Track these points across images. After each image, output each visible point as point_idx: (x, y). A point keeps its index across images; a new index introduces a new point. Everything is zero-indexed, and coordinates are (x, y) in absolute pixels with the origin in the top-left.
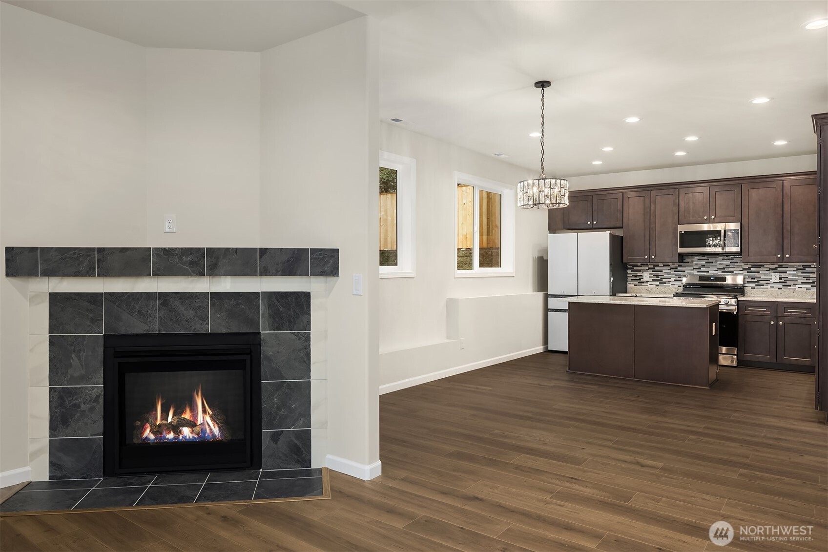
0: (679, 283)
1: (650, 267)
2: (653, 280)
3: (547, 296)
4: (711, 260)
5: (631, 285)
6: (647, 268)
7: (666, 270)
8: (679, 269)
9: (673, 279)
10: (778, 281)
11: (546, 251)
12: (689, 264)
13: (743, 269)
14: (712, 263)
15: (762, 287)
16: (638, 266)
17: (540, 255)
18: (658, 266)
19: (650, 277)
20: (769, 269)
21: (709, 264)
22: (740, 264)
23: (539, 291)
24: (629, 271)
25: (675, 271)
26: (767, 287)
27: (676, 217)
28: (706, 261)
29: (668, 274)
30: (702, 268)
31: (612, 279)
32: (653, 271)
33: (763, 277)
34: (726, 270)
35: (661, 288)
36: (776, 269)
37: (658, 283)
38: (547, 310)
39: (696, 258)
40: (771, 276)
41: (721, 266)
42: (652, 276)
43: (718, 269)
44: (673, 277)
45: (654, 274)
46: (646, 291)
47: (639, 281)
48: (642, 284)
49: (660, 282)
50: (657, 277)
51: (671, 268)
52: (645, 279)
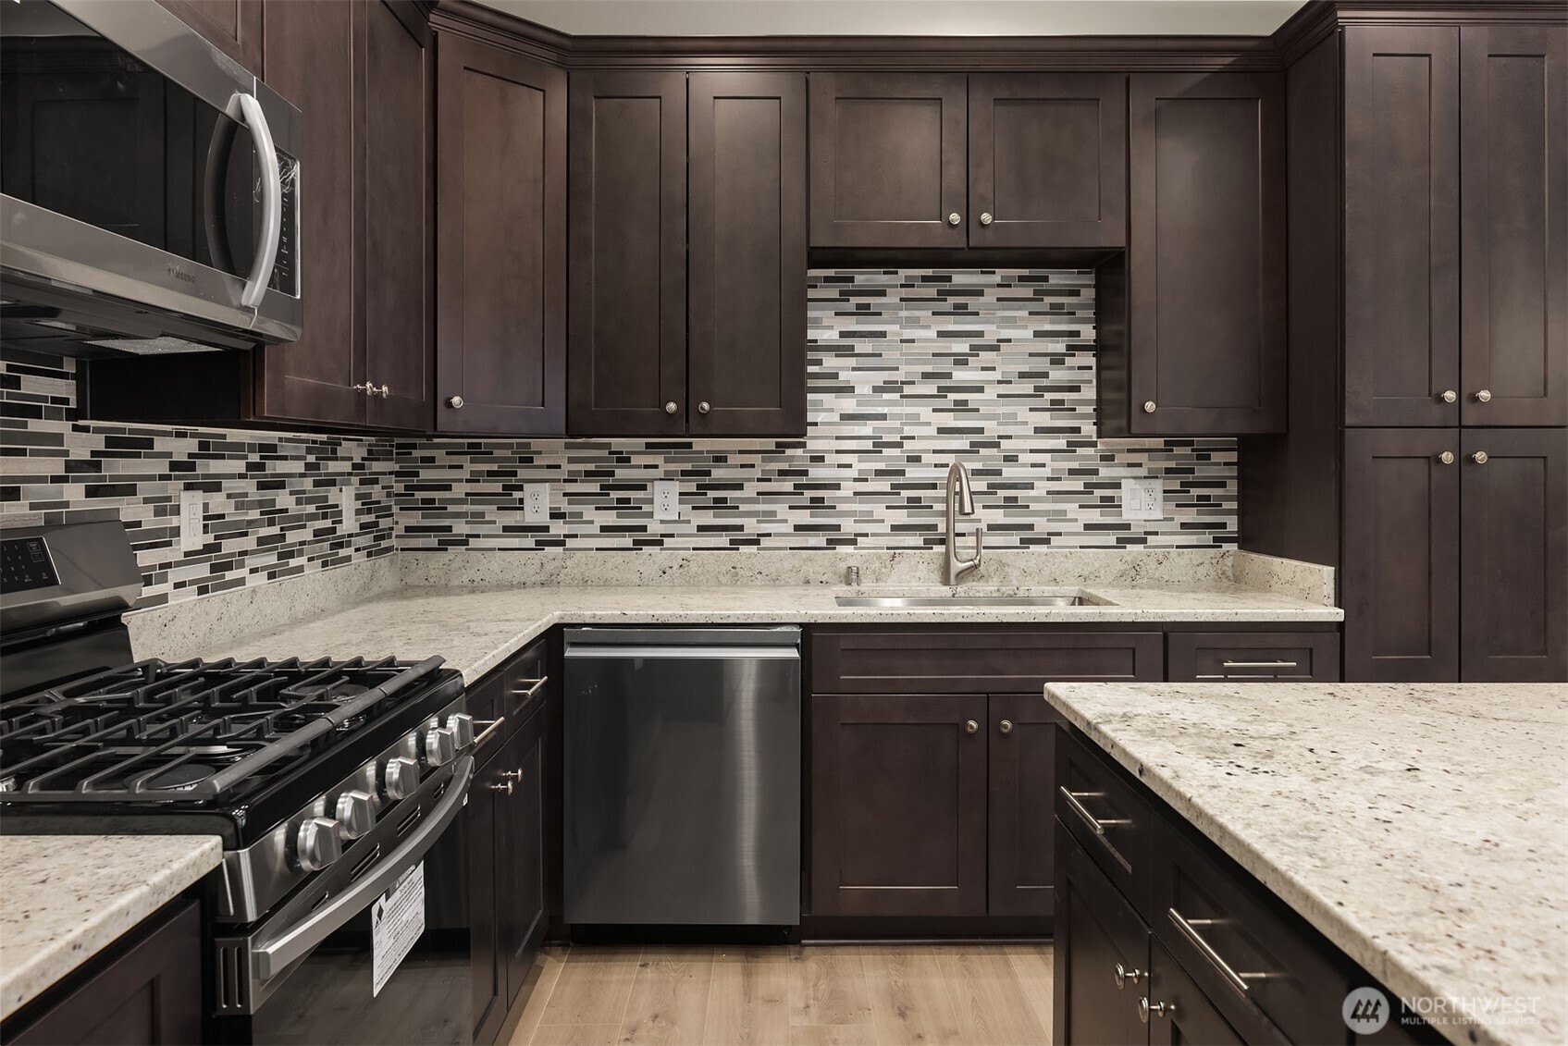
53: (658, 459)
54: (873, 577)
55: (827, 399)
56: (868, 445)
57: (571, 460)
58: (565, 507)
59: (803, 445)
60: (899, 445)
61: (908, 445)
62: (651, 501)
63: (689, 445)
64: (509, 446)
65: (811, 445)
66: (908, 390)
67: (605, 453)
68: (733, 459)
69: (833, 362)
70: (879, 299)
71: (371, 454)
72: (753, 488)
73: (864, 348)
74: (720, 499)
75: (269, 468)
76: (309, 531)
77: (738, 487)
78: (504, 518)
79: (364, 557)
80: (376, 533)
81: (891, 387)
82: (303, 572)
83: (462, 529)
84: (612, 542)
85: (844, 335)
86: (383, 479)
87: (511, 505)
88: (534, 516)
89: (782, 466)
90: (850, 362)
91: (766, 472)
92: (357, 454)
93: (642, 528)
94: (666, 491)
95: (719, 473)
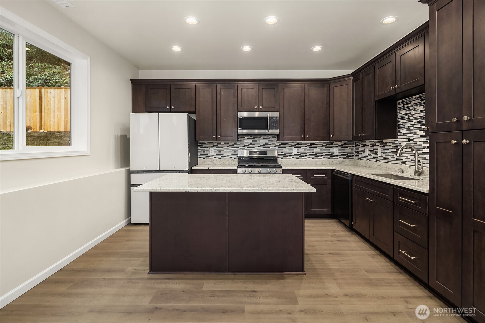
0: (235, 156)
1: (214, 144)
2: (216, 154)
3: (129, 172)
4: (256, 139)
5: (200, 159)
7: (225, 147)
8: (235, 146)
9: (230, 154)
10: (297, 153)
11: (128, 130)
12: (242, 142)
13: (276, 145)
14: (257, 141)
15: (287, 158)
16: (205, 144)
17: (123, 134)
18: (220, 144)
19: (214, 152)
20: (292, 145)
21: (254, 142)
22: (274, 142)
23: (122, 167)
24: (199, 148)
25: (232, 148)
27: (236, 106)
28: (253, 140)
29: (227, 149)
30: (250, 145)
31: (189, 154)
32: (216, 148)
33: (288, 151)
34: (266, 146)
35: (222, 159)
36: (295, 145)
37: (220, 156)
38: (129, 185)
39: (246, 138)
40: (293, 150)
41: (262, 144)
42: (216, 151)
43: (260, 145)
44: (231, 152)
45: (217, 149)
46: (212, 162)
47: (206, 155)
48: (209, 157)
49: (222, 155)
50: (220, 152)
51: (229, 145)
52: (211, 154)
53: (379, 144)
54: (406, 172)
55: (402, 130)
56: (407, 140)
57: (370, 144)
58: (370, 153)
59: (397, 140)
60: (412, 140)
61: (415, 140)
62: (378, 152)
63: (382, 141)
64: (364, 142)
65: (399, 140)
66: (415, 126)
67: (373, 143)
68: (388, 144)
69: (402, 121)
70: (409, 105)
71: (345, 144)
72: (391, 150)
73: (407, 117)
74: (386, 152)
75: (313, 146)
76: (324, 154)
77: (389, 150)
78: (364, 154)
79: (342, 159)
80: (347, 156)
81: (412, 126)
82: (322, 159)
83: (360, 156)
84: (374, 160)
85: (404, 114)
86: (350, 147)
87: (364, 152)
88: (366, 154)
89: (395, 145)
90: (405, 121)
91: (392, 147)
92: (340, 144)
93: (377, 157)
94: (380, 150)
95: (386, 147)
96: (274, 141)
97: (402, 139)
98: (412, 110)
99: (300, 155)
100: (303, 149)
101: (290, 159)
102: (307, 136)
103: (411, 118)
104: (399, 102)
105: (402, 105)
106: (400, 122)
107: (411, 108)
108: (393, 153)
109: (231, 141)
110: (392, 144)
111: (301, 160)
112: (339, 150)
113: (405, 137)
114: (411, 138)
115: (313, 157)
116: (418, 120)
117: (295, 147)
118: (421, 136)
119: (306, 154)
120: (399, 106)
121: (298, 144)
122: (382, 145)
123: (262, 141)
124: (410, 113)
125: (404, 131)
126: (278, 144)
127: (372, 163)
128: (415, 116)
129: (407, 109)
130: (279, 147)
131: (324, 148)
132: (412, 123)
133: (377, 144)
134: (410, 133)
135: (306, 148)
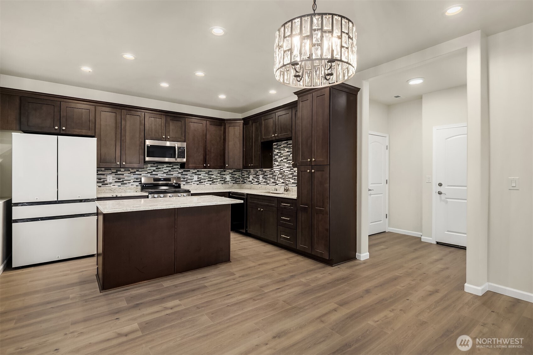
0: (137, 184)
1: (113, 171)
2: (115, 182)
3: (10, 205)
4: (159, 166)
6: (111, 172)
7: (126, 174)
8: (137, 173)
9: (132, 181)
10: (197, 180)
12: (145, 169)
13: (179, 173)
14: (160, 168)
15: (189, 184)
16: (102, 171)
18: (120, 171)
19: (113, 179)
20: (193, 173)
21: (158, 169)
25: (134, 175)
26: (191, 184)
27: (143, 134)
28: (156, 167)
29: (128, 176)
30: (153, 172)
32: (115, 175)
33: (189, 178)
34: (169, 173)
35: (123, 187)
37: (120, 184)
38: (10, 221)
39: (149, 165)
40: (194, 177)
41: (166, 171)
42: (115, 178)
43: (164, 173)
44: (132, 179)
45: (117, 177)
46: (110, 191)
47: (102, 183)
48: (106, 185)
49: (122, 183)
50: (119, 179)
51: (131, 173)
52: (108, 181)
53: (260, 172)
54: (279, 190)
55: (275, 162)
56: (279, 170)
57: (254, 172)
58: (253, 179)
59: (273, 170)
60: (282, 169)
61: (284, 169)
62: (259, 178)
63: (263, 170)
64: (249, 170)
65: (274, 170)
66: (284, 161)
67: (256, 171)
68: (267, 172)
69: (276, 157)
70: (281, 147)
71: (234, 171)
72: (269, 176)
73: (279, 155)
74: (266, 178)
75: (210, 173)
76: (219, 180)
77: (267, 176)
78: (249, 180)
79: (232, 184)
80: (236, 181)
81: (282, 160)
82: (217, 184)
83: (245, 181)
84: (256, 183)
85: (277, 152)
86: (238, 174)
87: (249, 178)
88: (251, 180)
89: (271, 173)
90: (278, 157)
91: (270, 174)
92: (231, 171)
93: (259, 182)
94: (261, 177)
95: (265, 174)
96: (177, 169)
97: (276, 169)
98: (282, 150)
99: (200, 181)
100: (202, 176)
101: (192, 185)
102: (209, 165)
103: (281, 155)
104: (274, 144)
105: (276, 146)
106: (275, 157)
107: (281, 149)
108: (270, 178)
109: (132, 168)
110: (270, 172)
111: (201, 186)
112: (230, 177)
113: (278, 167)
114: (281, 168)
115: (211, 182)
116: (286, 157)
117: (196, 174)
118: (287, 167)
119: (205, 181)
120: (274, 147)
121: (198, 171)
122: (263, 173)
123: (165, 169)
124: (281, 152)
125: (277, 163)
126: (180, 171)
127: (255, 185)
128: (284, 154)
129: (279, 149)
130: (182, 174)
131: (219, 175)
132: (282, 159)
133: (259, 172)
134: (281, 165)
135: (205, 175)
